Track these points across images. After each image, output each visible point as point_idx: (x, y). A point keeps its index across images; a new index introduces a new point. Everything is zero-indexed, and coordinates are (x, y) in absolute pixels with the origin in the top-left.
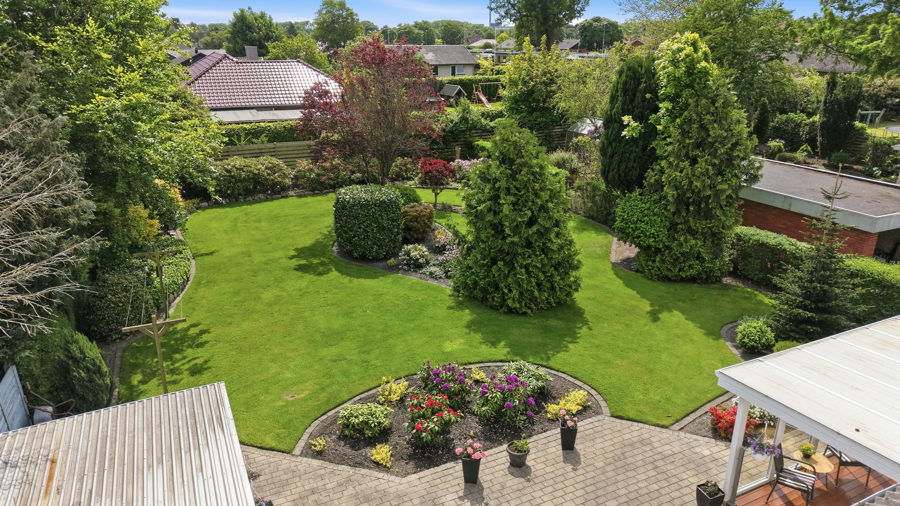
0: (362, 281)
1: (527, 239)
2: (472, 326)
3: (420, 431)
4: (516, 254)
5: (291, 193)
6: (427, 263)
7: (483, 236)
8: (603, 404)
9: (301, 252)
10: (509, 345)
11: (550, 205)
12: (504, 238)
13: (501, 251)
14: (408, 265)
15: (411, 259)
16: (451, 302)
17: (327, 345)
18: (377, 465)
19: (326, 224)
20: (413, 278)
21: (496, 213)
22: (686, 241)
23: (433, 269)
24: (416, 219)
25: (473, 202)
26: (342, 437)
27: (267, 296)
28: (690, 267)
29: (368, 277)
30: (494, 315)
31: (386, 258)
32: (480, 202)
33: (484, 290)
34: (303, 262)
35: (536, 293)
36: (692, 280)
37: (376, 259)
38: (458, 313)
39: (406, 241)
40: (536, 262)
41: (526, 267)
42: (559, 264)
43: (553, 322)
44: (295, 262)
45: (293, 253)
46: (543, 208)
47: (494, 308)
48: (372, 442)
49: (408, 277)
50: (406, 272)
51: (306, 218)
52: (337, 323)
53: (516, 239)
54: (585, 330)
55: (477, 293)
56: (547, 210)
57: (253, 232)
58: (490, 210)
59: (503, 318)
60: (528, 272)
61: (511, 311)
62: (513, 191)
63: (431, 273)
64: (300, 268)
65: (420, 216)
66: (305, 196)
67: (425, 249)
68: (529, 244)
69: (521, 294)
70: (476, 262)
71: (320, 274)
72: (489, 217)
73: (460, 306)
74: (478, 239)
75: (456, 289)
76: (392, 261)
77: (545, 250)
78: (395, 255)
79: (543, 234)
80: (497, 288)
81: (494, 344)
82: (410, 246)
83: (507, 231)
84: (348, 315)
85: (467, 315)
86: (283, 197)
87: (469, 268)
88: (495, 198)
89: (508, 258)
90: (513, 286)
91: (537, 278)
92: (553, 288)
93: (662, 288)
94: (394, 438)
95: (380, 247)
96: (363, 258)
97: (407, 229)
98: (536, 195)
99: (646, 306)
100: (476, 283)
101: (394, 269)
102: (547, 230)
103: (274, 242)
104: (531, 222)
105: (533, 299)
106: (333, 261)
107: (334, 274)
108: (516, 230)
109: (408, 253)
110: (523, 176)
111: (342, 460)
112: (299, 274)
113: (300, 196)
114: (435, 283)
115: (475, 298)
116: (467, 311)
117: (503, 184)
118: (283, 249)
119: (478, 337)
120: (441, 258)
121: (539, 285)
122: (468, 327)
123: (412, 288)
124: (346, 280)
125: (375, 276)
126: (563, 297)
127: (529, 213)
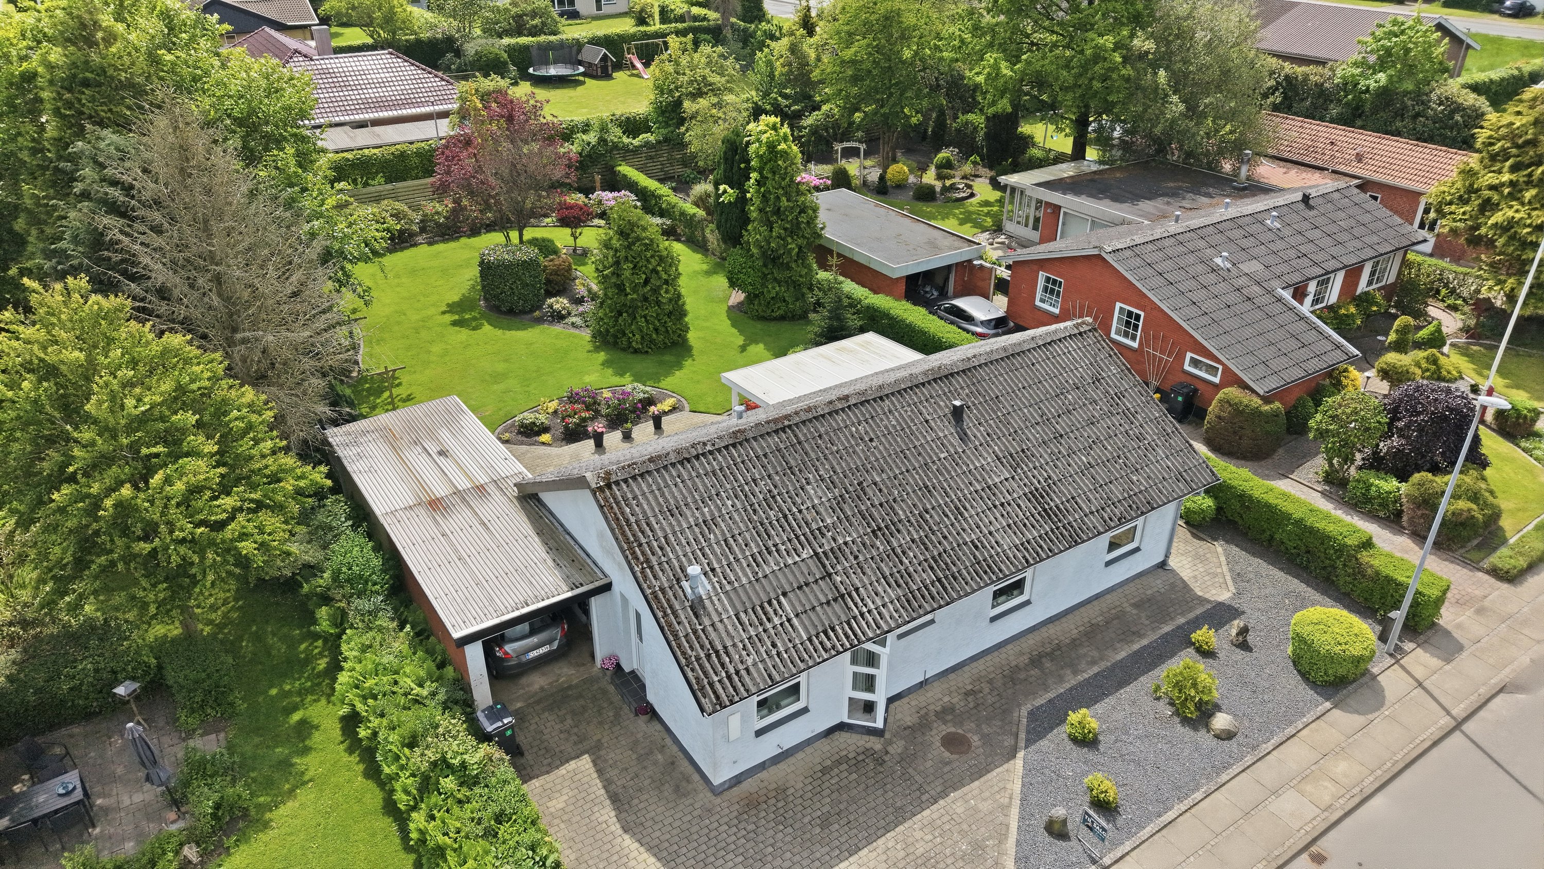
0: (513, 332)
1: (644, 295)
2: (606, 364)
3: (568, 424)
4: (637, 307)
5: (420, 239)
6: (569, 314)
7: (610, 294)
8: (686, 405)
9: (452, 308)
10: (632, 375)
11: (660, 269)
12: (626, 295)
13: (624, 305)
14: (552, 316)
15: (554, 311)
16: (590, 347)
17: (496, 382)
18: (543, 444)
19: (467, 277)
20: (557, 329)
21: (618, 276)
22: (774, 288)
23: (574, 319)
24: (556, 272)
25: (600, 267)
26: (519, 433)
27: (436, 349)
28: (779, 308)
29: (518, 329)
30: (622, 355)
31: (532, 311)
32: (605, 268)
33: (615, 337)
34: (457, 317)
35: (654, 336)
36: (782, 318)
37: (523, 312)
38: (595, 355)
39: (550, 294)
40: (652, 312)
41: (645, 317)
42: (671, 313)
43: (667, 358)
44: (449, 318)
45: (444, 308)
46: (654, 270)
47: (624, 350)
48: (539, 434)
49: (552, 328)
50: (551, 323)
51: (445, 272)
52: (501, 367)
53: (635, 296)
54: (690, 361)
55: (611, 340)
56: (657, 272)
57: (398, 289)
58: (613, 273)
59: (630, 356)
60: (647, 321)
61: (636, 351)
62: (630, 258)
63: (573, 324)
64: (455, 323)
65: (559, 269)
66: (436, 242)
67: (565, 301)
68: (646, 299)
69: (643, 338)
70: (606, 315)
71: (474, 329)
72: (614, 280)
73: (597, 349)
74: (605, 295)
75: (594, 336)
76: (537, 313)
77: (658, 303)
78: (540, 307)
79: (656, 291)
80: (624, 334)
81: (622, 375)
82: (553, 300)
83: (628, 290)
84: (506, 361)
85: (602, 356)
86: (412, 246)
87: (602, 319)
88: (617, 263)
89: (630, 311)
90: (636, 332)
91: (653, 323)
92: (667, 331)
93: (759, 325)
94: (553, 432)
95: (525, 301)
96: (511, 312)
97: (548, 282)
98: (648, 261)
99: (740, 341)
100: (607, 331)
101: (540, 321)
102: (660, 287)
103: (422, 299)
104: (647, 282)
105: (652, 341)
106: (483, 316)
107: (487, 328)
108: (634, 290)
109: (551, 306)
110: (637, 247)
111: (522, 443)
112: (457, 328)
113: (430, 244)
114: (577, 332)
115: (608, 343)
116: (602, 353)
117: (622, 254)
118: (433, 305)
119: (610, 371)
120: (581, 309)
121: (656, 330)
122: (603, 364)
123: (557, 337)
124: (499, 332)
125: (524, 328)
126: (675, 338)
127: (644, 276)
